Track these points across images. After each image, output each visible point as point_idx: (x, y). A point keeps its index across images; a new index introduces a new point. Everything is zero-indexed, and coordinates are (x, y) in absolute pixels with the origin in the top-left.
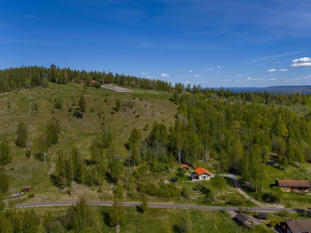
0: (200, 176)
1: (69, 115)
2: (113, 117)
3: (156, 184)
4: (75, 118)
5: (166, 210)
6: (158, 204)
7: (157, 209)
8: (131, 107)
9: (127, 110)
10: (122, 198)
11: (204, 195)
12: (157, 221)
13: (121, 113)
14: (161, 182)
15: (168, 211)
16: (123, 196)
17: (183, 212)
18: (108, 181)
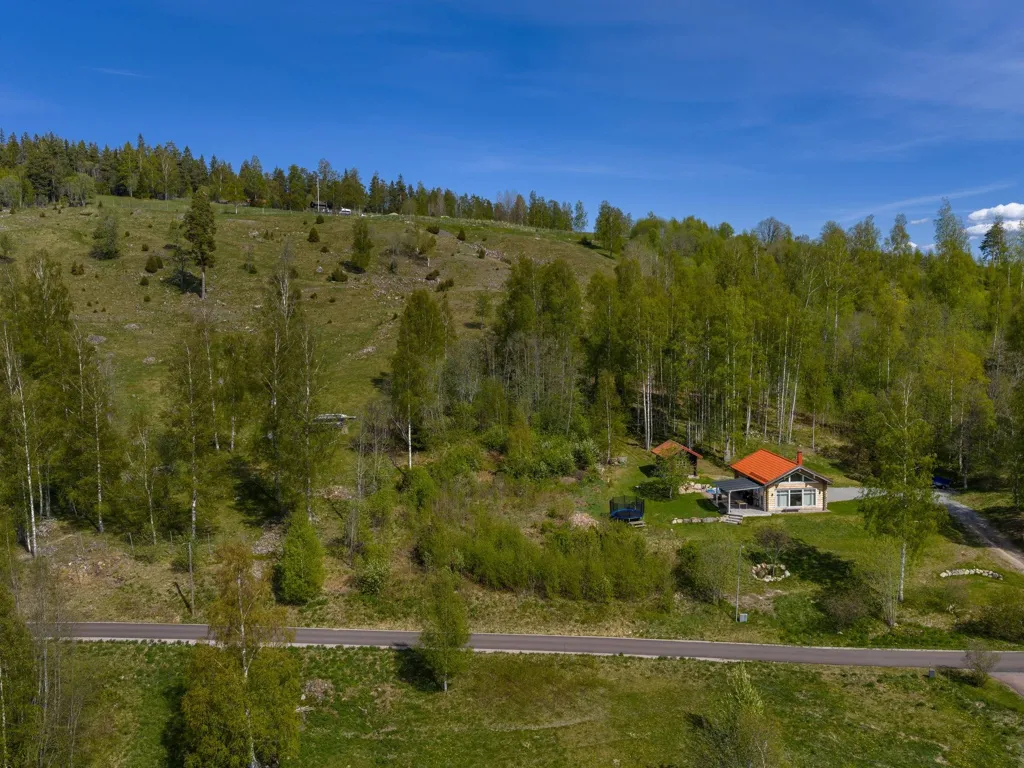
0: (772, 490)
1: (144, 282)
2: (338, 290)
3: (525, 530)
4: (169, 292)
5: (587, 671)
6: (535, 633)
7: (529, 665)
8: (420, 259)
9: (400, 269)
10: (319, 603)
11: (810, 588)
12: (527, 745)
13: (375, 280)
14: (557, 522)
15: (601, 675)
16: (325, 589)
17: (701, 683)
18: (253, 518)
